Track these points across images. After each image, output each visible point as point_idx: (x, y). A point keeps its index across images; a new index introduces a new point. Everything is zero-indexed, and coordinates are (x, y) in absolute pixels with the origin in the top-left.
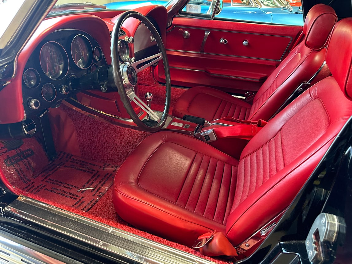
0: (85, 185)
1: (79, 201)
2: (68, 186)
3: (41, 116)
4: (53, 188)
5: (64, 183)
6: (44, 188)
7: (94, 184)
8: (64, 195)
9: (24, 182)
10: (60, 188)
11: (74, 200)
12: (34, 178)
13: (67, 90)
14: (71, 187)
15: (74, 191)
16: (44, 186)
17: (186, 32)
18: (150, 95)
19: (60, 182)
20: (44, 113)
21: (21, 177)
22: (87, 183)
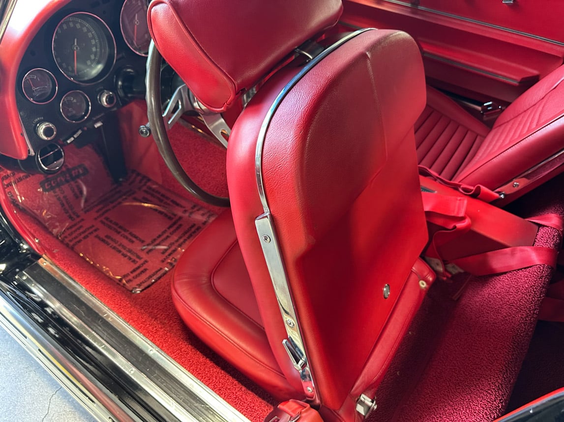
0: (155, 240)
1: (139, 267)
2: (130, 237)
3: (69, 142)
4: (107, 236)
5: (125, 230)
6: (95, 234)
7: (170, 241)
8: (120, 251)
9: (70, 217)
10: (117, 237)
11: (132, 264)
12: (85, 212)
14: (134, 239)
15: (137, 247)
16: (96, 230)
19: (120, 227)
20: (75, 136)
21: (65, 209)
22: (159, 236)
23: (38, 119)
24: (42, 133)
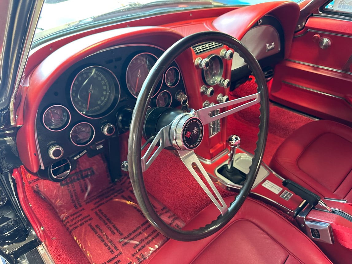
0: (130, 234)
1: (114, 258)
2: (113, 229)
3: (75, 158)
4: (96, 226)
5: (111, 223)
6: (89, 222)
7: (141, 237)
8: (103, 241)
9: (75, 206)
10: (104, 228)
11: (110, 253)
12: (86, 203)
13: (110, 131)
14: (116, 231)
15: (117, 239)
16: (90, 220)
17: (326, 40)
18: (236, 139)
19: (108, 219)
20: (81, 155)
21: (72, 200)
22: (135, 231)
23: (52, 142)
24: (51, 154)
